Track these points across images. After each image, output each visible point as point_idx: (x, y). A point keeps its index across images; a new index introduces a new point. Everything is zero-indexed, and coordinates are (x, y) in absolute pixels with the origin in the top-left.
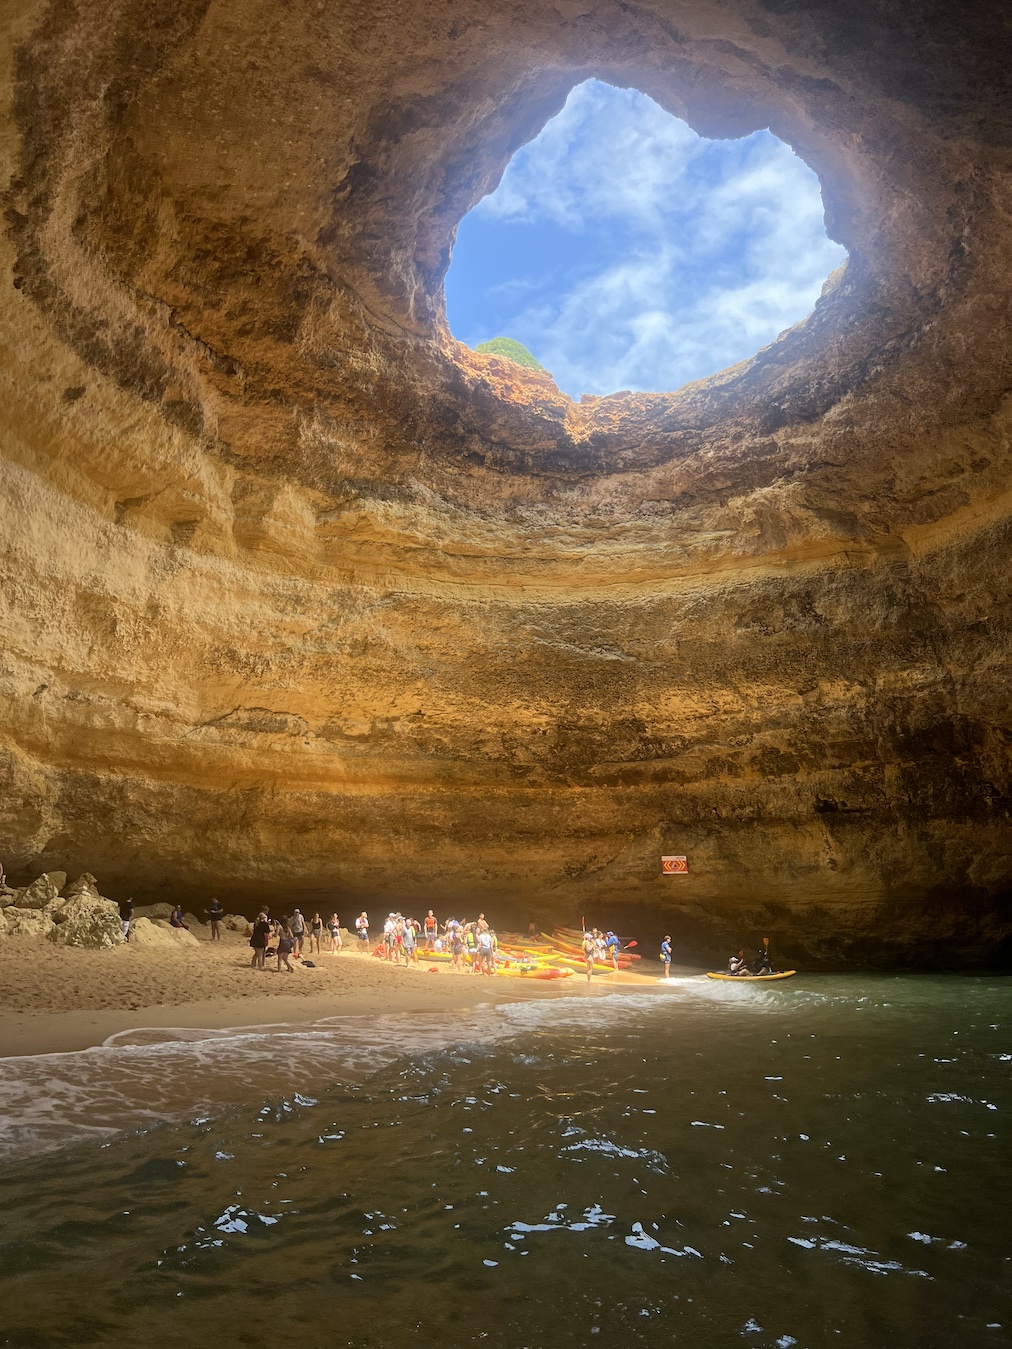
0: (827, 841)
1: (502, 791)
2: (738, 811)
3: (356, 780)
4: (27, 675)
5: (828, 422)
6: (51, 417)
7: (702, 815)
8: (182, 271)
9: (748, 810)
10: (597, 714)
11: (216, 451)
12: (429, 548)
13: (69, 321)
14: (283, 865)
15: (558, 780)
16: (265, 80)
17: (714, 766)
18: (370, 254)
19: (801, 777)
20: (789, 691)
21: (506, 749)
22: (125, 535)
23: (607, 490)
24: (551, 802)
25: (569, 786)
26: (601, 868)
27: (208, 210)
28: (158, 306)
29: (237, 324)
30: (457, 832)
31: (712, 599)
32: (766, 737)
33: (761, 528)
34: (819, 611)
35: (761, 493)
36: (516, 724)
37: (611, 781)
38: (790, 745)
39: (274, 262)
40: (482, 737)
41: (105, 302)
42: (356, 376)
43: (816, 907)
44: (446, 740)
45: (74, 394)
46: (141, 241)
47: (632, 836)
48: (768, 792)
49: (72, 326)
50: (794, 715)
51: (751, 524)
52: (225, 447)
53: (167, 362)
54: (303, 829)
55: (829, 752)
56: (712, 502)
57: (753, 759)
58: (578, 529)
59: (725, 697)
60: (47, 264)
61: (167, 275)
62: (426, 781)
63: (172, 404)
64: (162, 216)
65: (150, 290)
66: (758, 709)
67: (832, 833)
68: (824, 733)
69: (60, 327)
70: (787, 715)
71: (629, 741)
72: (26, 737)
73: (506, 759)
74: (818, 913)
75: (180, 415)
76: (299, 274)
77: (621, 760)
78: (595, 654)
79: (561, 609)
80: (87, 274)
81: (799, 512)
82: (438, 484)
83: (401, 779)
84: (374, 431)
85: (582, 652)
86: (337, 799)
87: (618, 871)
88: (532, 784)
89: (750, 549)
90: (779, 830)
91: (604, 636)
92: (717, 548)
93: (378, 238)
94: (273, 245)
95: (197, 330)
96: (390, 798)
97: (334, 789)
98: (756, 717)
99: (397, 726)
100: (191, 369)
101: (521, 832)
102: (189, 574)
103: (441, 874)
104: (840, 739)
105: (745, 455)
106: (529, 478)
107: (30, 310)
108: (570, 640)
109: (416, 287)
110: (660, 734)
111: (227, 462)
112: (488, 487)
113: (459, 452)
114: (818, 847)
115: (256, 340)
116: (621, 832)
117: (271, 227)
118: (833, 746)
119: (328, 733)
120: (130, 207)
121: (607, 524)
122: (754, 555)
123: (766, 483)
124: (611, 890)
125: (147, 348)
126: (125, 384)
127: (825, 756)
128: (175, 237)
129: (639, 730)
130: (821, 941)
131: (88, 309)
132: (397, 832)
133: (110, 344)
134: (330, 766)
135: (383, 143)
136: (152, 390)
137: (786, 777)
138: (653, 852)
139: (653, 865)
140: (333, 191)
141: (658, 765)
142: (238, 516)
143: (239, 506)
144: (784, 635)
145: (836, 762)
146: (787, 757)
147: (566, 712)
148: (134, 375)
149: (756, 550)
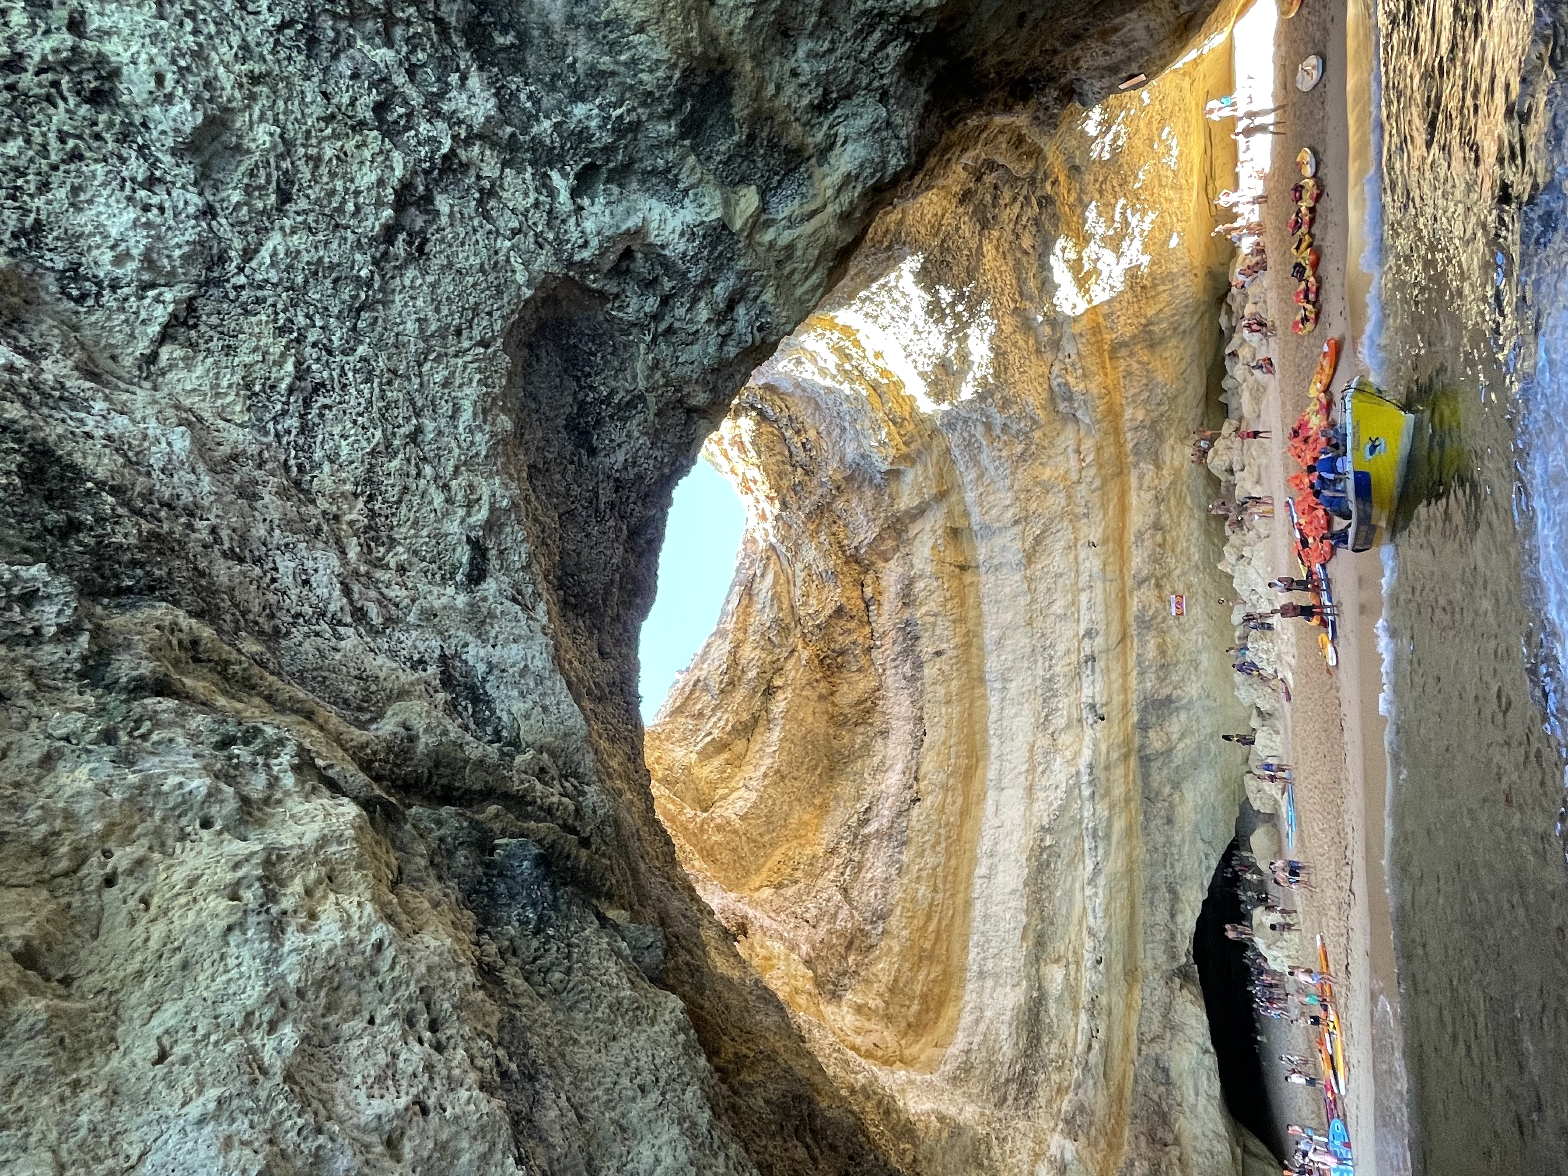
6: (955, 652)
8: (854, 668)
13: (917, 693)
22: (983, 560)
27: (826, 689)
41: (897, 687)
45: (938, 654)
49: (917, 689)
53: (894, 632)
63: (909, 607)
69: (921, 694)
75: (909, 595)
80: (896, 709)
100: (886, 616)
107: (927, 714)
125: (898, 648)
131: (906, 691)
133: (909, 665)
136: (911, 624)
148: (911, 639)
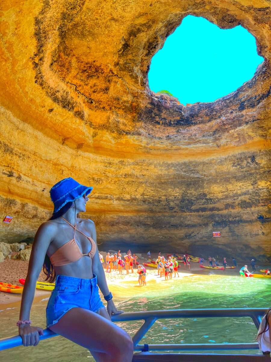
0: (261, 227)
1: (167, 214)
2: (235, 219)
3: (127, 212)
4: (40, 186)
5: (258, 108)
6: (45, 117)
7: (224, 220)
8: (78, 76)
9: (237, 218)
10: (193, 192)
11: (88, 124)
12: (145, 147)
13: (49, 91)
14: (108, 235)
15: (182, 211)
16: (100, 22)
17: (227, 206)
18: (128, 68)
19: (253, 209)
20: (249, 185)
21: (167, 202)
22: (65, 148)
23: (194, 130)
24: (181, 217)
25: (186, 212)
26: (195, 235)
27: (85, 59)
28: (72, 85)
29: (93, 90)
30: (154, 226)
31: (226, 159)
32: (243, 198)
33: (239, 138)
34: (257, 161)
35: (238, 128)
36: (170, 196)
37: (197, 211)
38: (249, 200)
39: (102, 72)
40: (161, 199)
41: (58, 85)
42: (125, 102)
43: (258, 246)
44: (151, 200)
45: (51, 110)
46: (67, 69)
47: (204, 226)
48: (243, 213)
49: (50, 93)
50: (251, 191)
51: (236, 137)
52: (90, 123)
53: (75, 101)
54: (113, 225)
55: (261, 201)
56: (225, 131)
57: (239, 204)
58: (187, 141)
59: (230, 187)
60: (43, 76)
61: (75, 77)
62: (145, 211)
63: (76, 112)
64: (73, 61)
65: (70, 82)
66: (240, 190)
67: (262, 225)
68: (259, 196)
69: (47, 92)
70: (248, 191)
71: (202, 199)
72: (40, 203)
73: (167, 205)
74: (260, 248)
75: (79, 115)
76: (109, 75)
77: (200, 205)
78: (192, 175)
79: (182, 163)
80: (54, 79)
81: (250, 133)
82: (147, 130)
83: (138, 211)
84: (130, 116)
85: (188, 175)
86: (121, 217)
87: (200, 236)
88: (175, 212)
89: (236, 144)
90: (247, 224)
91: (194, 170)
92: (227, 145)
93: (130, 64)
94: (102, 67)
95: (82, 92)
96: (136, 216)
97: (121, 214)
98: (239, 192)
99: (137, 197)
100: (81, 102)
101: (172, 226)
102: (81, 157)
103: (150, 237)
104: (264, 197)
105: (234, 118)
106: (172, 127)
107: (39, 89)
108: (185, 172)
109: (141, 77)
110: (211, 198)
111: (91, 127)
112: (161, 130)
113: (152, 121)
114: (258, 228)
115: (98, 93)
116: (201, 225)
117: (102, 62)
118: (262, 200)
119: (118, 199)
120: (64, 60)
121: (195, 139)
122: (237, 146)
123: (240, 125)
124: (198, 241)
125: (69, 97)
126: (64, 107)
127: (259, 203)
128: (76, 67)
129: (205, 196)
130: (260, 256)
131: (54, 88)
132: (138, 226)
133: (60, 96)
134: (119, 208)
135: (132, 37)
136: (71, 109)
137: (248, 209)
138: (210, 231)
139: (210, 235)
140: (118, 52)
141: (211, 206)
142: (94, 142)
143: (94, 139)
144: (247, 169)
145: (263, 204)
146: (249, 203)
147: (184, 192)
148: (66, 105)
149: (238, 145)
